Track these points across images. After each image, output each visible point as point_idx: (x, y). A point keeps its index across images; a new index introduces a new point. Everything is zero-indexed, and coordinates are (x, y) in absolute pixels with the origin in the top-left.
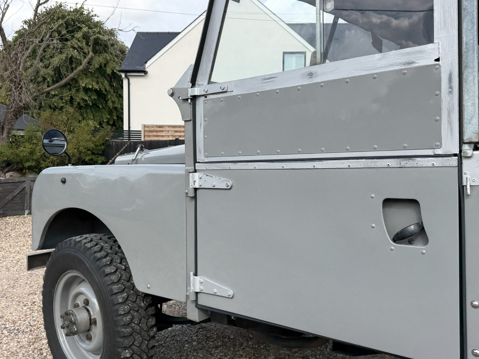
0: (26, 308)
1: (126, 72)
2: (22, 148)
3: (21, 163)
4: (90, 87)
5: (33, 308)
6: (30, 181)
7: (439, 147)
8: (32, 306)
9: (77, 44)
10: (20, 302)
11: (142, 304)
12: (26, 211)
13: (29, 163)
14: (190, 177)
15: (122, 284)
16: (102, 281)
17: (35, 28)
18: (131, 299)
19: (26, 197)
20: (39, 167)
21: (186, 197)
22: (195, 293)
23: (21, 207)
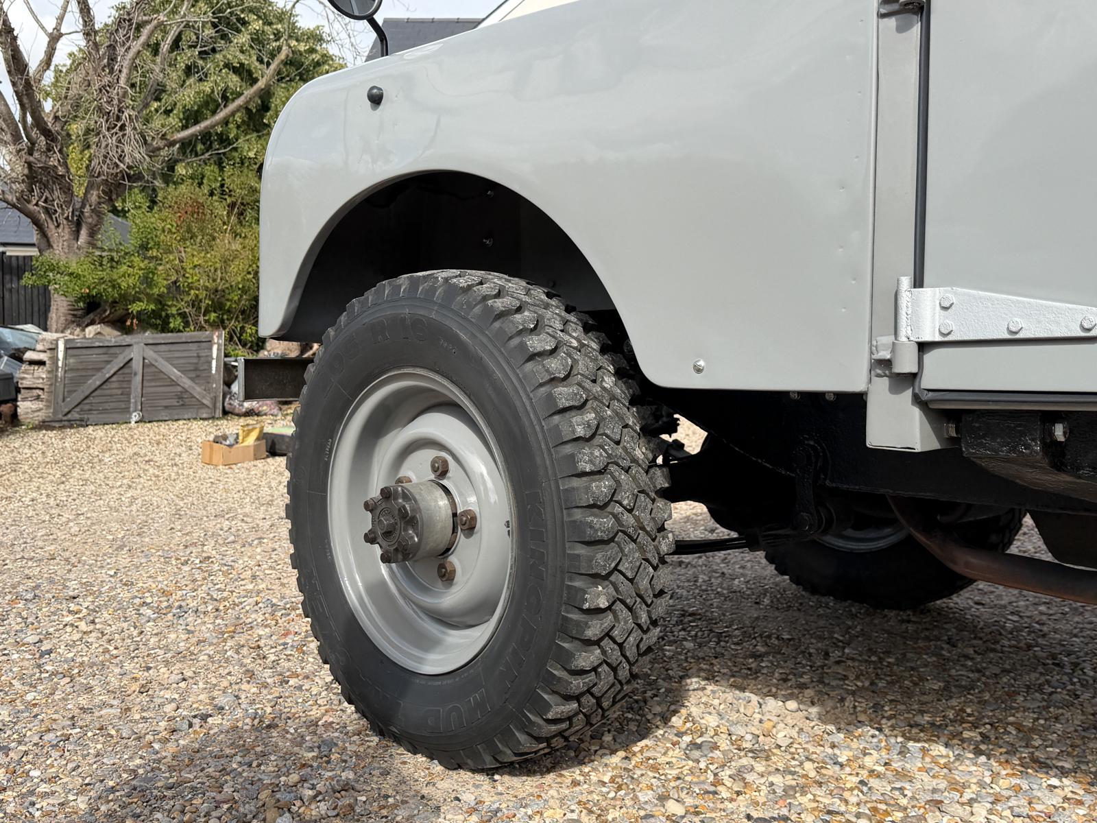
0: (189, 568)
2: (124, 268)
3: (122, 304)
6: (142, 344)
11: (636, 453)
12: (134, 414)
13: (142, 304)
15: (579, 384)
16: (517, 375)
19: (133, 382)
20: (163, 314)
21: (880, 20)
22: (916, 347)
23: (122, 405)
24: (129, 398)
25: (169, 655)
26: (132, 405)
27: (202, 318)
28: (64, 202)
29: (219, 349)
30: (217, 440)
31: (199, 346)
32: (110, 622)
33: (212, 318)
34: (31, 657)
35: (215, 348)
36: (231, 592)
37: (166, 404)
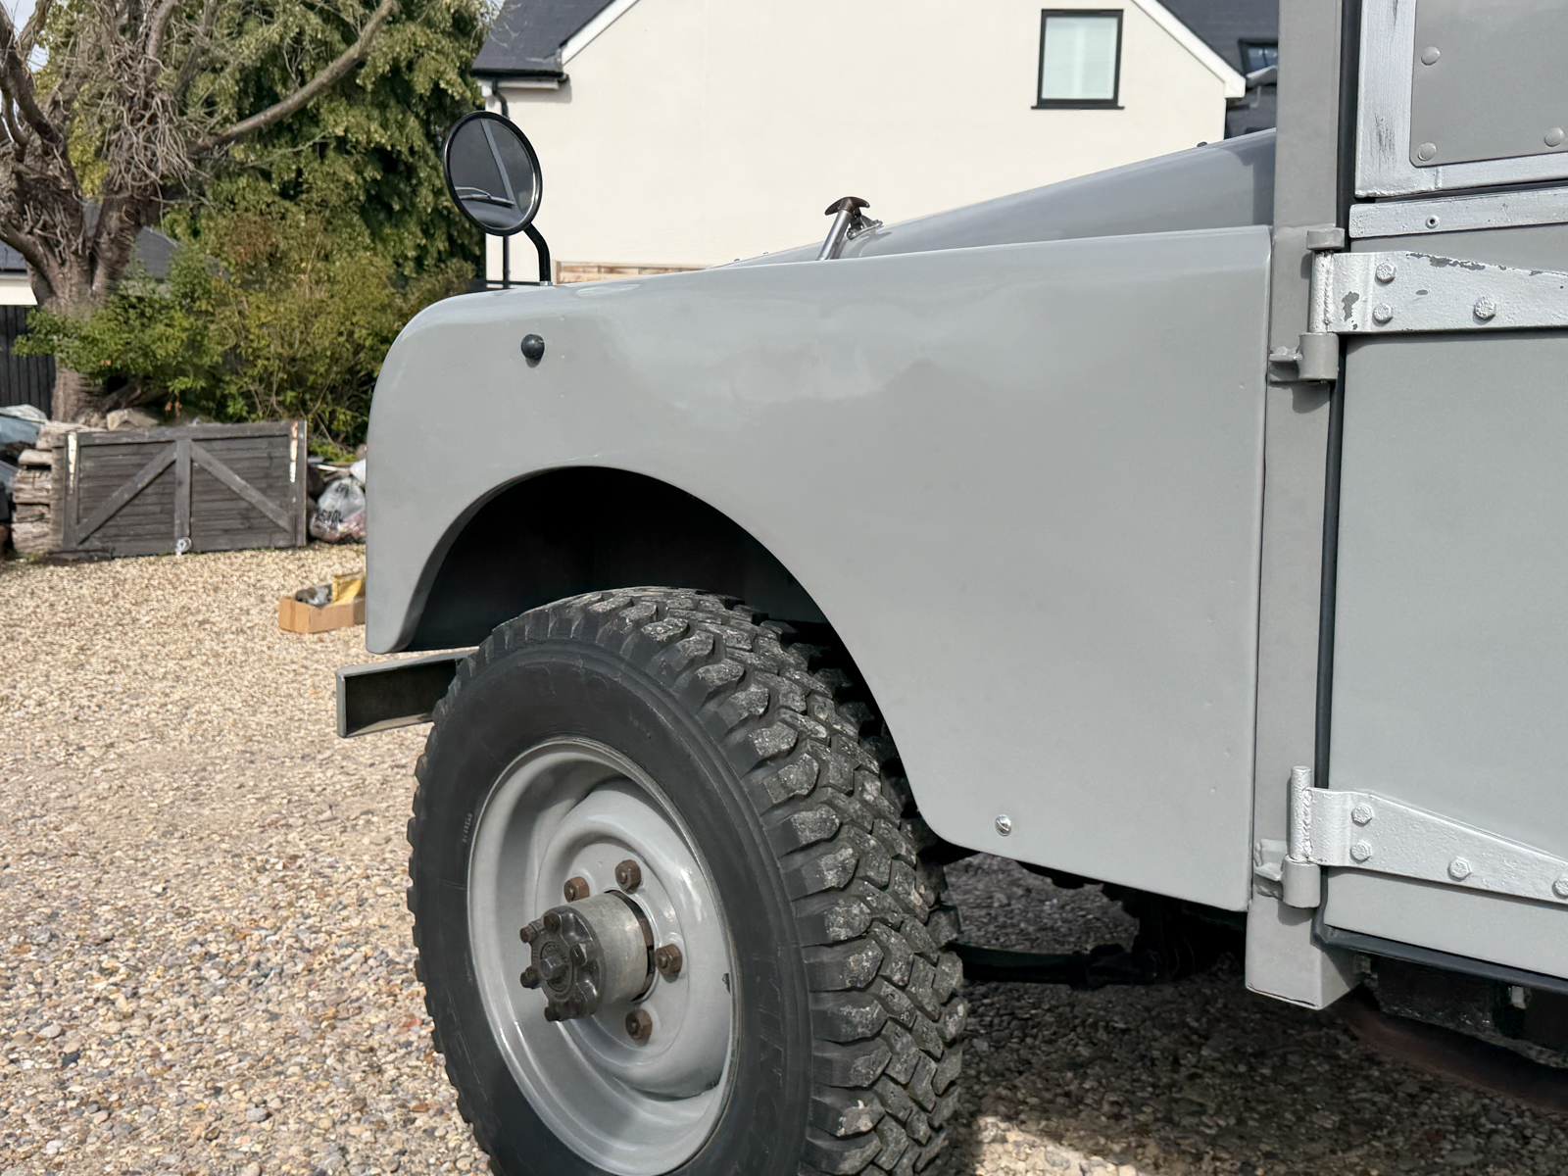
0: (269, 880)
1: (493, 76)
2: (160, 328)
3: (159, 380)
4: (362, 138)
5: (297, 881)
6: (189, 440)
10: (239, 856)
11: (912, 898)
12: (180, 541)
13: (186, 380)
14: (1321, 275)
15: (830, 803)
18: (871, 874)
19: (177, 493)
20: (218, 393)
21: (1269, 387)
22: (1318, 871)
23: (162, 528)
24: (173, 518)
25: (245, 1064)
26: (177, 529)
27: (274, 399)
28: (71, 229)
29: (299, 448)
30: (300, 596)
31: (270, 443)
32: (159, 994)
33: (289, 400)
34: (49, 1066)
35: (294, 445)
36: (330, 934)
37: (226, 527)
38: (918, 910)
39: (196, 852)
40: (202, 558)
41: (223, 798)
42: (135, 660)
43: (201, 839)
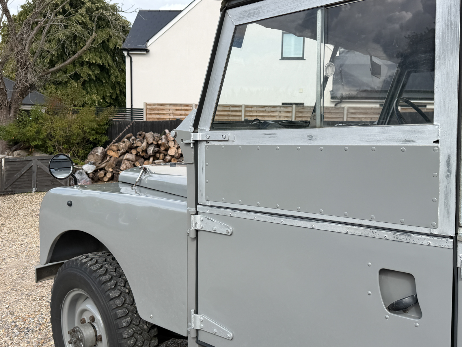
0: (35, 303)
1: (128, 50)
2: (29, 128)
3: (28, 142)
4: (94, 62)
5: (42, 304)
6: (36, 160)
7: (436, 227)
8: (41, 301)
9: (81, 19)
10: (29, 296)
11: (145, 327)
12: (34, 189)
13: (36, 142)
14: (192, 219)
15: (126, 308)
16: (107, 304)
17: (40, 9)
18: (134, 323)
19: (33, 176)
20: (45, 146)
22: (196, 330)
23: (29, 185)
24: (32, 182)
26: (32, 185)
27: (61, 147)
28: (4, 99)
33: (65, 147)
36: (46, 319)
37: (47, 184)
38: (146, 330)
39: (19, 295)
40: (39, 193)
41: (29, 277)
42: (16, 228)
43: (21, 291)
